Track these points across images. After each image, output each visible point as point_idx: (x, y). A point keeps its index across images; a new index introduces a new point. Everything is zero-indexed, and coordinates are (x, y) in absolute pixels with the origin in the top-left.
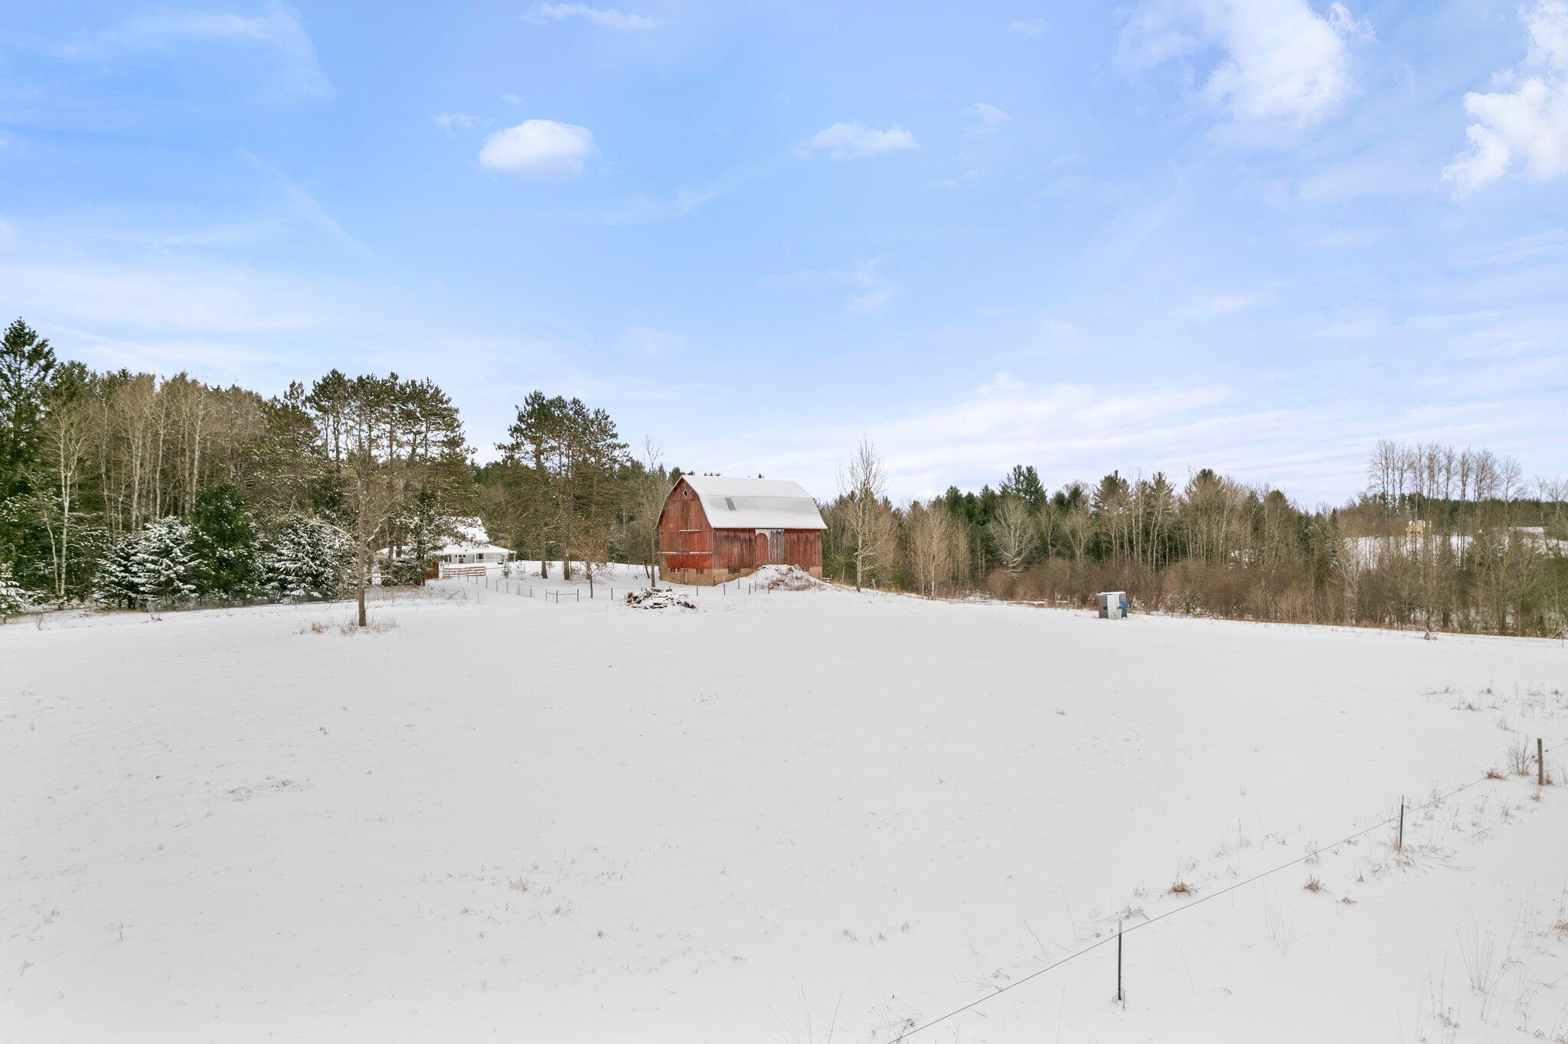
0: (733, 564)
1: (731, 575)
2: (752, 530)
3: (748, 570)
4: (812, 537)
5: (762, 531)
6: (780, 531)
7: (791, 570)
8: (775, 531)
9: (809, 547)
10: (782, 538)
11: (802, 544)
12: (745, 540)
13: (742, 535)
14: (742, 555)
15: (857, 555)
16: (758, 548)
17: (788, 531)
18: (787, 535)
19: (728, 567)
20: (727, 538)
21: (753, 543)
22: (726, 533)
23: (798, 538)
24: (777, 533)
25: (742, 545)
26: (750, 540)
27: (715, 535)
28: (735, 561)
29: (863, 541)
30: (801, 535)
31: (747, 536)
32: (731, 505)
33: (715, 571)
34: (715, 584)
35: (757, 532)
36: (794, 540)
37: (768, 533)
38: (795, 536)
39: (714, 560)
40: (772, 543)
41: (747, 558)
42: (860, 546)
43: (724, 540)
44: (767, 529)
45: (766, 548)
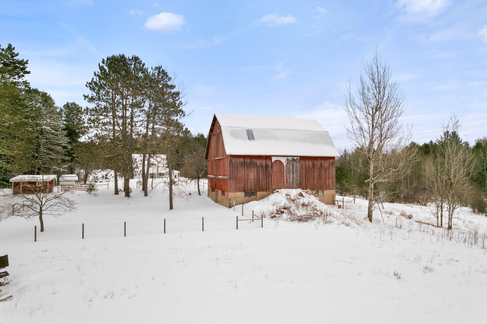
0: (249, 188)
1: (247, 198)
2: (269, 157)
3: (264, 193)
4: (326, 164)
5: (278, 159)
6: (295, 158)
7: (301, 195)
8: (291, 158)
9: (323, 172)
10: (298, 165)
11: (317, 171)
12: (262, 166)
13: (258, 162)
14: (258, 179)
15: (368, 183)
16: (275, 174)
17: (303, 158)
18: (303, 162)
19: (244, 191)
20: (243, 164)
21: (269, 169)
22: (242, 160)
23: (313, 165)
24: (293, 160)
25: (258, 171)
26: (267, 166)
27: (231, 161)
28: (251, 185)
29: (375, 168)
30: (316, 162)
31: (264, 162)
32: (250, 135)
33: (231, 195)
34: (230, 206)
35: (274, 159)
36: (309, 167)
37: (284, 160)
38: (310, 163)
39: (231, 184)
40: (288, 169)
41: (263, 183)
42: (371, 173)
43: (240, 165)
44: (283, 156)
45: (282, 173)
